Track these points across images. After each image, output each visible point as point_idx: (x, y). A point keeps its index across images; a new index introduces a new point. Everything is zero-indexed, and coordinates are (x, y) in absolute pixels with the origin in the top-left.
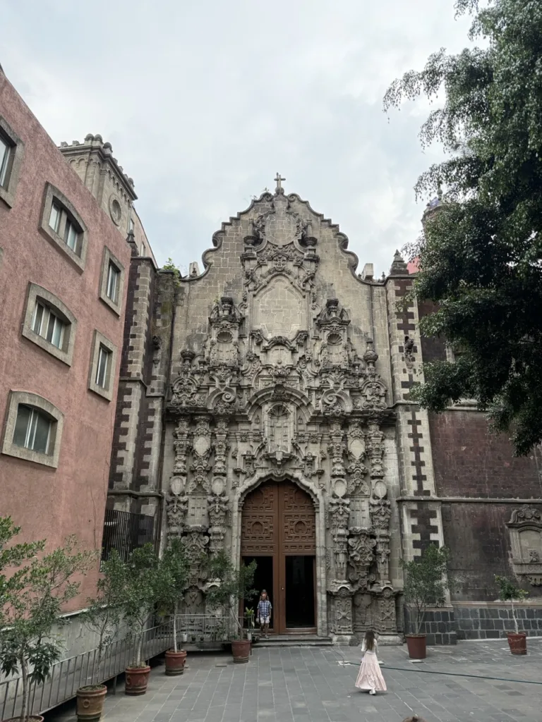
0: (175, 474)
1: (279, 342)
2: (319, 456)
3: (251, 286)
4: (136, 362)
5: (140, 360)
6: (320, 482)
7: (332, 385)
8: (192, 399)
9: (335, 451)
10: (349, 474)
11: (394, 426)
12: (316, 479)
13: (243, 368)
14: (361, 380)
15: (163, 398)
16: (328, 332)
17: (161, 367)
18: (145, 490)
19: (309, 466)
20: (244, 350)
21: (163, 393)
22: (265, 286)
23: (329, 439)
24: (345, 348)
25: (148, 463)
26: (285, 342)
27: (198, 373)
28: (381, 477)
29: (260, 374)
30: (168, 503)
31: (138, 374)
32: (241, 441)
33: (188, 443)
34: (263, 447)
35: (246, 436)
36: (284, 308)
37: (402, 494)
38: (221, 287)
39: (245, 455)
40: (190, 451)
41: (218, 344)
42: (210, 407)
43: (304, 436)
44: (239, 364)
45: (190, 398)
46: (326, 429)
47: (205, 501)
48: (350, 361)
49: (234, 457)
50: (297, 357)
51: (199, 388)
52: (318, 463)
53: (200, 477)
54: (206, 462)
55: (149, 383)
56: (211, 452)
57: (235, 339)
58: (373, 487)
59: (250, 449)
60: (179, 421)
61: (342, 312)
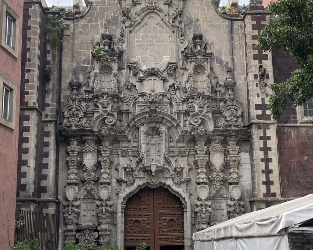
0: (69, 184)
1: (153, 73)
2: (186, 167)
3: (127, 24)
4: (32, 93)
5: (35, 91)
6: (187, 188)
7: (197, 109)
8: (80, 123)
9: (199, 163)
10: (212, 181)
11: (249, 141)
12: (184, 186)
13: (122, 96)
14: (222, 104)
15: (56, 121)
16: (194, 63)
17: (53, 96)
18: (45, 197)
19: (179, 175)
20: (123, 79)
21: (55, 118)
22: (140, 23)
23: (195, 153)
24: (208, 77)
25: (46, 176)
26: (157, 73)
27: (85, 100)
28: (237, 184)
29: (137, 100)
30: (64, 207)
31: (34, 103)
32: (123, 156)
33: (78, 158)
34: (141, 161)
35: (126, 152)
36: (156, 42)
37: (254, 196)
38: (102, 24)
39: (125, 168)
40: (81, 166)
41: (100, 75)
42: (95, 129)
43: (174, 152)
44: (119, 92)
45: (78, 122)
46: (192, 145)
47: (94, 205)
48: (212, 87)
49: (117, 170)
50: (168, 85)
51: (85, 113)
52: (186, 173)
53: (89, 186)
54: (94, 174)
55: (43, 110)
56: (98, 166)
57: (115, 71)
58: (230, 191)
59: (129, 163)
60: (70, 141)
61: (205, 46)
